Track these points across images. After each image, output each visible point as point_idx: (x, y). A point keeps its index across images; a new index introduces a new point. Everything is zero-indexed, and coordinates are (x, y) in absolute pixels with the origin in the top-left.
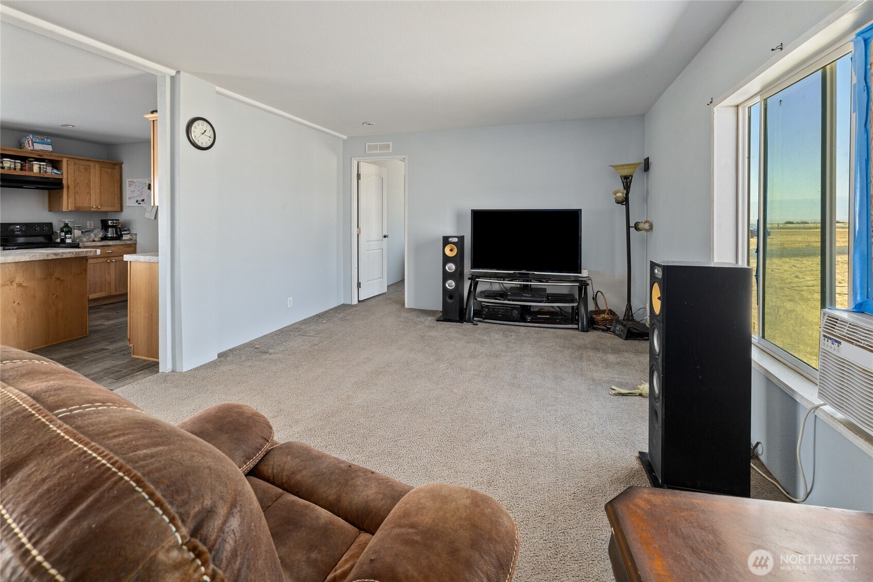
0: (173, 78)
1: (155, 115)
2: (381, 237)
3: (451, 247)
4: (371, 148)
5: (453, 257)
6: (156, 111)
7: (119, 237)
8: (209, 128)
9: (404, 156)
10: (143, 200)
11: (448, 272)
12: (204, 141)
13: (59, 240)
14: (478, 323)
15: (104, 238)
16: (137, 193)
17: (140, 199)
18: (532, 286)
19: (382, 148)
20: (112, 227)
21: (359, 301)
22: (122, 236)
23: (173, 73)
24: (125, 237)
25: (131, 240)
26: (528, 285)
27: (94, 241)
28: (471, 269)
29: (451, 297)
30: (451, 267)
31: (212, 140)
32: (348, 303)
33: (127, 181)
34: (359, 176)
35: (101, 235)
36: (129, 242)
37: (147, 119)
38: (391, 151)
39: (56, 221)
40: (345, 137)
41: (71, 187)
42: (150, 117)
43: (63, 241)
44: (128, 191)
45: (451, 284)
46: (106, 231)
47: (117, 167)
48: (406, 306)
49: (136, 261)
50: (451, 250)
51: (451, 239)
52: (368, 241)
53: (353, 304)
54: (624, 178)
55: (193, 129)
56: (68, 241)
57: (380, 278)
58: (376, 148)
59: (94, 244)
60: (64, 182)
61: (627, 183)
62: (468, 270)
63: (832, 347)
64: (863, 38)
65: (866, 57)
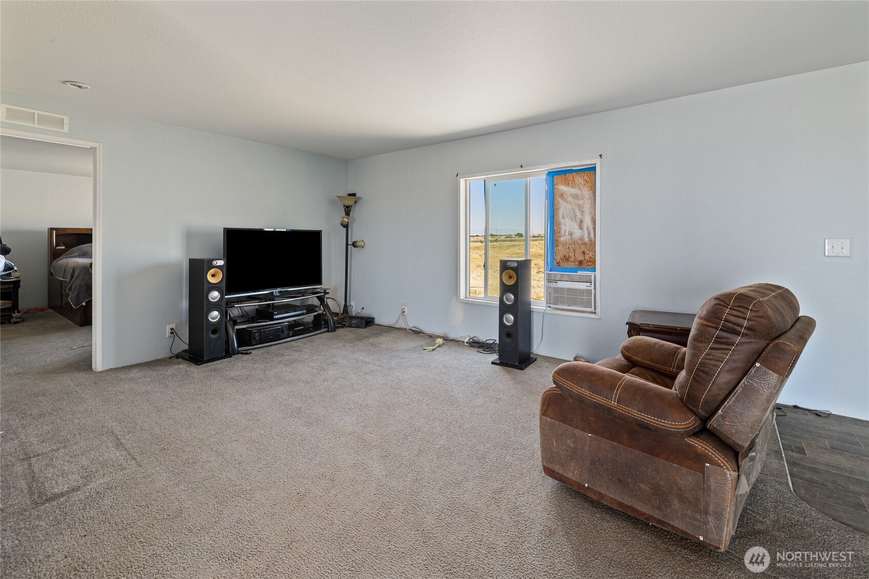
3: (214, 272)
4: (12, 114)
5: (218, 283)
9: (95, 144)
11: (211, 302)
14: (250, 351)
18: (275, 304)
26: (270, 304)
29: (215, 332)
30: (213, 296)
38: (66, 129)
45: (214, 316)
48: (99, 368)
50: (214, 276)
54: (346, 207)
58: (29, 117)
61: (348, 212)
63: (553, 285)
64: (552, 174)
65: (553, 181)
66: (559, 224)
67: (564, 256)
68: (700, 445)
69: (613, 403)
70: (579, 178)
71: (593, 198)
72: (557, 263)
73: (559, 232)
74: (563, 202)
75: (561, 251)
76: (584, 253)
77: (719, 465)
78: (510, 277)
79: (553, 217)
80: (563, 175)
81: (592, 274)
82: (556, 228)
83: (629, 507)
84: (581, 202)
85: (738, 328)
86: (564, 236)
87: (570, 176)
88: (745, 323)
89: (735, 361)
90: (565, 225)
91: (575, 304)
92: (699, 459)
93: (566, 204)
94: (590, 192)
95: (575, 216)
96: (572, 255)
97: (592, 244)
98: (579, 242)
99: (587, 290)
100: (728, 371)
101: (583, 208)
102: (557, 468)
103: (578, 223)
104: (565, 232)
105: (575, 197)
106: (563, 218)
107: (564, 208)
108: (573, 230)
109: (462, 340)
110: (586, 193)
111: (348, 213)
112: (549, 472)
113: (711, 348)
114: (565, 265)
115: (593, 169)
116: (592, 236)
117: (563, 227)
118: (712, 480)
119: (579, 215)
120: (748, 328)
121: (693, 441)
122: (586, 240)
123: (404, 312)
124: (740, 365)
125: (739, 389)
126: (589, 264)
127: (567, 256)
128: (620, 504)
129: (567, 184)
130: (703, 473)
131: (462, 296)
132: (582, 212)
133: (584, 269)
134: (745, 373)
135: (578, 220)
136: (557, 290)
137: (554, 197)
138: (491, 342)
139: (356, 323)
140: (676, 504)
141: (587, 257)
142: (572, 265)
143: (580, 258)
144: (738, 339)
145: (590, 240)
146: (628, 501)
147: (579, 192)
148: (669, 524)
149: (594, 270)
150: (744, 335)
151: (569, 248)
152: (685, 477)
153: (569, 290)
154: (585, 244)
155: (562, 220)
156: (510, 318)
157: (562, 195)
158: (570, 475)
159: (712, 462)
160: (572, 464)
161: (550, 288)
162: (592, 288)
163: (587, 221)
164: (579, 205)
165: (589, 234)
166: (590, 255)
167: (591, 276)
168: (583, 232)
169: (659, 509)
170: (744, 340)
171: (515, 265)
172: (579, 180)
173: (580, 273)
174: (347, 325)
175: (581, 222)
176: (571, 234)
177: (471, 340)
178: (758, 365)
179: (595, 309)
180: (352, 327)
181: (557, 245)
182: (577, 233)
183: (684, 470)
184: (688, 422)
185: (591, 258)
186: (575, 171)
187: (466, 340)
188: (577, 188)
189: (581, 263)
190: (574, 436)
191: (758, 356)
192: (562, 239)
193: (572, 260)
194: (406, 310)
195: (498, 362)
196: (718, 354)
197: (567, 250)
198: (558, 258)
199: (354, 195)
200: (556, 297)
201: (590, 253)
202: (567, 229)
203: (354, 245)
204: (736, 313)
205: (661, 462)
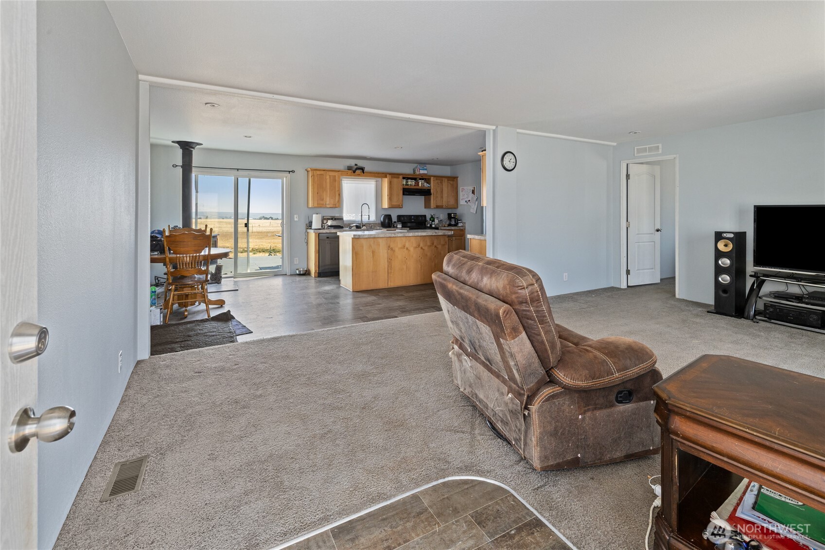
0: (494, 131)
1: (484, 152)
2: (653, 231)
3: (725, 242)
4: (639, 151)
5: (729, 251)
6: (485, 150)
7: (456, 225)
8: (513, 157)
9: (675, 156)
10: (469, 201)
11: (722, 266)
12: (509, 166)
13: (429, 225)
14: (760, 322)
15: (450, 225)
16: (466, 196)
17: (467, 200)
19: (651, 149)
20: (454, 218)
21: (628, 286)
22: (458, 224)
23: (494, 127)
24: (459, 225)
25: (462, 226)
27: (445, 226)
28: (754, 266)
29: (725, 291)
30: (725, 262)
31: (514, 164)
32: (617, 287)
33: (461, 188)
34: (628, 176)
35: (448, 223)
36: (461, 228)
37: (479, 155)
38: (660, 152)
39: (428, 213)
40: (615, 144)
41: (435, 193)
42: (481, 153)
43: (431, 225)
44: (461, 195)
45: (725, 279)
46: (450, 220)
47: (455, 180)
48: (677, 296)
49: (473, 239)
50: (726, 245)
51: (725, 235)
52: (638, 234)
53: (622, 288)
55: (504, 159)
56: (433, 226)
57: (652, 269)
58: (645, 150)
59: (445, 228)
60: (432, 191)
62: (750, 268)
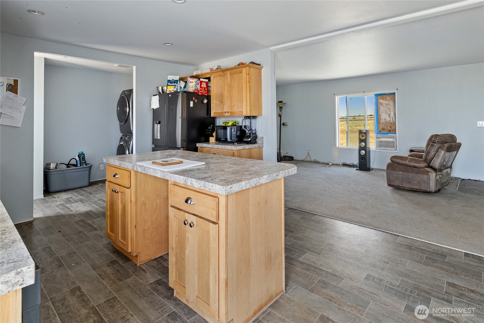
63: (379, 140)
64: (377, 95)
65: (377, 98)
66: (380, 115)
67: (383, 128)
68: (428, 169)
69: (407, 162)
70: (388, 97)
71: (394, 105)
72: (380, 131)
73: (380, 119)
74: (382, 107)
75: (381, 126)
76: (391, 127)
77: (432, 173)
78: (363, 136)
79: (378, 113)
80: (381, 96)
81: (395, 135)
82: (379, 117)
83: (411, 188)
84: (389, 107)
85: (435, 142)
86: (383, 120)
87: (384, 96)
88: (437, 140)
89: (435, 149)
90: (383, 116)
91: (388, 147)
92: (428, 172)
93: (383, 107)
94: (393, 103)
95: (387, 112)
96: (386, 128)
97: (394, 124)
98: (389, 122)
99: (393, 141)
100: (434, 152)
101: (390, 109)
102: (392, 183)
103: (388, 115)
104: (383, 118)
105: (387, 104)
106: (382, 113)
107: (382, 109)
108: (386, 118)
109: (339, 164)
110: (391, 103)
111: (281, 111)
112: (389, 185)
113: (430, 147)
114: (383, 132)
115: (394, 94)
116: (394, 120)
117: (382, 116)
118: (431, 176)
119: (388, 112)
120: (437, 142)
121: (426, 169)
122: (392, 122)
123: (309, 154)
124: (436, 150)
125: (436, 156)
126: (393, 131)
127: (384, 128)
128: (410, 188)
129: (383, 99)
130: (429, 175)
131: (337, 146)
132: (390, 111)
133: (391, 134)
134: (437, 152)
135: (388, 114)
136: (380, 142)
137: (378, 104)
138: (352, 164)
139: (288, 159)
140: (423, 184)
141: (392, 128)
142: (386, 132)
143: (389, 129)
144: (436, 144)
145: (393, 121)
146: (411, 187)
147: (388, 103)
148: (421, 189)
149: (395, 133)
150: (437, 143)
151: (384, 125)
152: (425, 177)
153: (385, 141)
154: (391, 123)
155: (381, 114)
156: (363, 152)
157: (381, 104)
158: (396, 184)
159: (430, 172)
160: (396, 181)
161: (377, 141)
162: (395, 140)
163: (392, 114)
164: (388, 108)
165: (393, 119)
166: (394, 128)
167: (394, 136)
168: (390, 118)
169: (419, 186)
170: (437, 144)
171: (365, 131)
172: (388, 98)
173: (389, 135)
174: (283, 160)
175: (389, 114)
176: (385, 119)
177: (343, 164)
178: (440, 149)
179: (396, 149)
180: (286, 160)
181: (379, 124)
182: (388, 119)
183: (425, 175)
184: (426, 164)
185: (394, 129)
186: (386, 94)
187: (341, 164)
188: (387, 101)
189: (390, 131)
190: (397, 173)
191: (440, 148)
192: (381, 121)
193: (386, 130)
194: (310, 153)
195: (359, 169)
196: (432, 148)
197: (384, 126)
198: (380, 129)
199: (281, 102)
200: (380, 145)
201: (394, 127)
202: (384, 117)
203: (284, 124)
204: (435, 138)
205: (419, 175)
